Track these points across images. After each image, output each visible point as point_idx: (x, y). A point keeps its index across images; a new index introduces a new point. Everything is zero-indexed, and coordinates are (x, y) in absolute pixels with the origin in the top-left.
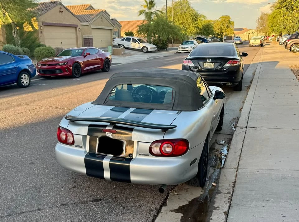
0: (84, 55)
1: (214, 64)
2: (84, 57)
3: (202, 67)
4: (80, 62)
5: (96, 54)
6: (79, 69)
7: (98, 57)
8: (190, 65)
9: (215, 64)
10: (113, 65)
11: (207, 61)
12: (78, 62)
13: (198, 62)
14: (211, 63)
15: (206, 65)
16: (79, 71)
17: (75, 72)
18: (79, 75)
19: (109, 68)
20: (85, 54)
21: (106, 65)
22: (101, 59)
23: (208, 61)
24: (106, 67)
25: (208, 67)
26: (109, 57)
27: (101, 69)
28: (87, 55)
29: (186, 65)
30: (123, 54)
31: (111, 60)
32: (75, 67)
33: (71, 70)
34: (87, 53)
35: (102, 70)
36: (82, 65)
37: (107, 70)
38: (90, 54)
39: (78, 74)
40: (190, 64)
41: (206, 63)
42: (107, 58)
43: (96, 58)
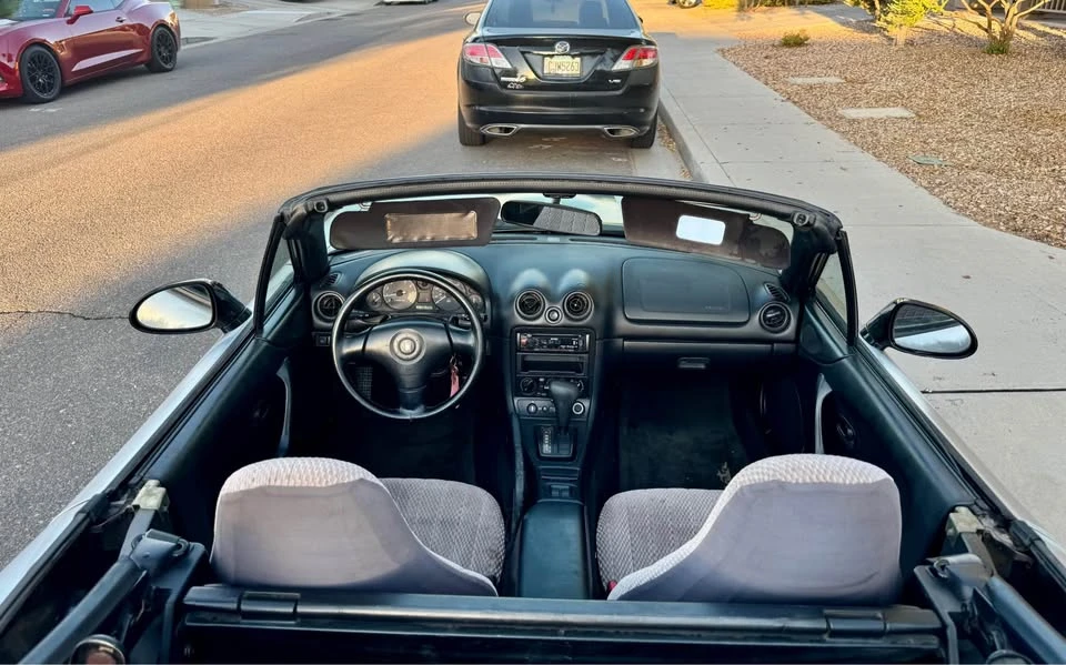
0: (66, 15)
1: (578, 59)
2: (71, 22)
3: (539, 73)
4: (51, 41)
5: (116, 9)
6: (51, 70)
7: (128, 22)
8: (494, 65)
9: (582, 60)
10: (188, 43)
11: (553, 50)
12: (42, 44)
13: (523, 53)
14: (569, 59)
15: (553, 66)
16: (50, 77)
17: (33, 79)
18: (56, 91)
19: (171, 58)
20: (73, 12)
21: (162, 49)
22: (141, 29)
23: (559, 48)
24: (160, 53)
25: (560, 72)
26: (168, 20)
27: (142, 63)
28: (77, 17)
29: (478, 62)
30: (216, 6)
31: (178, 28)
32: (32, 59)
33: (18, 73)
34: (77, 8)
35: (147, 65)
36: (63, 54)
37: (168, 67)
38: (91, 12)
39: (51, 86)
40: (492, 59)
41: (552, 56)
42: (163, 25)
43: (120, 24)
